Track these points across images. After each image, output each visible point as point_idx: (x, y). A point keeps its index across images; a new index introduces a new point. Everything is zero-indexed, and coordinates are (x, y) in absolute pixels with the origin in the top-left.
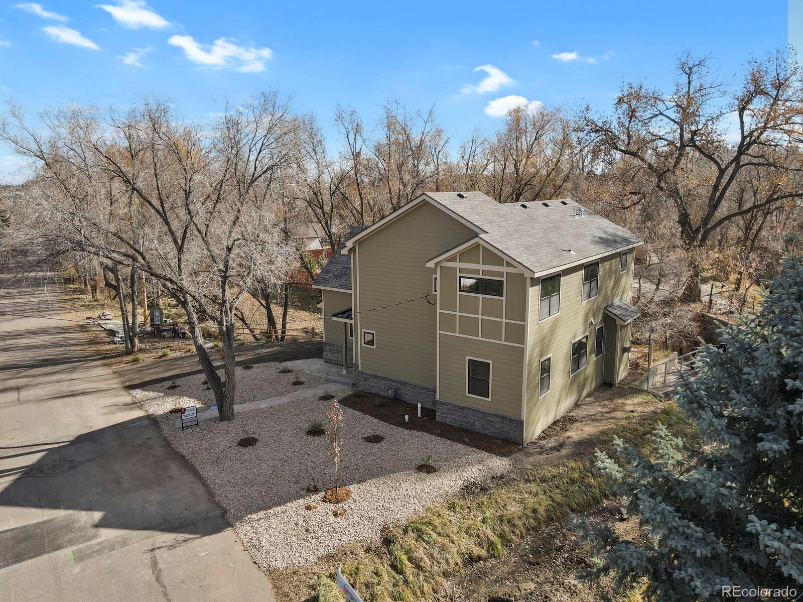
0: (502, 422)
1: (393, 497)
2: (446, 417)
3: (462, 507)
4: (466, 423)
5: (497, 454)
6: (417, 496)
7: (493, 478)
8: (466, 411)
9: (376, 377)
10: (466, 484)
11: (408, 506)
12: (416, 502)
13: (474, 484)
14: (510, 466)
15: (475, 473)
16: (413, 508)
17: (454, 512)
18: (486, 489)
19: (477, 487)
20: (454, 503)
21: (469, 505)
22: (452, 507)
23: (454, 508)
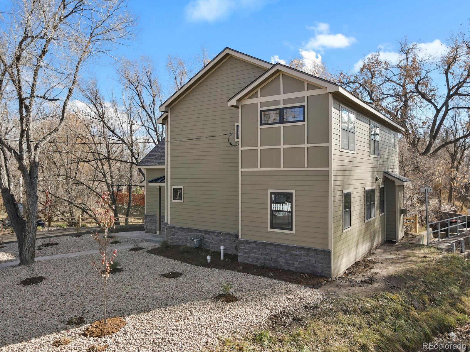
0: (308, 255)
1: (179, 328)
2: (249, 257)
3: (271, 340)
4: (268, 260)
5: (306, 286)
6: (212, 326)
7: (306, 307)
8: (268, 247)
9: (183, 229)
10: (274, 313)
11: (198, 338)
12: (210, 332)
13: (285, 314)
14: (323, 296)
15: (284, 302)
16: (205, 341)
17: (262, 346)
18: (299, 319)
19: (289, 317)
20: (261, 334)
21: (280, 337)
22: (258, 339)
23: (261, 340)
